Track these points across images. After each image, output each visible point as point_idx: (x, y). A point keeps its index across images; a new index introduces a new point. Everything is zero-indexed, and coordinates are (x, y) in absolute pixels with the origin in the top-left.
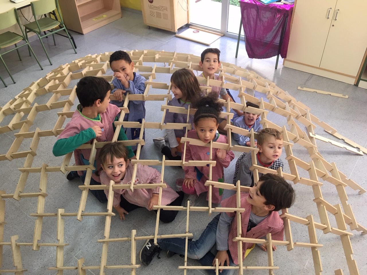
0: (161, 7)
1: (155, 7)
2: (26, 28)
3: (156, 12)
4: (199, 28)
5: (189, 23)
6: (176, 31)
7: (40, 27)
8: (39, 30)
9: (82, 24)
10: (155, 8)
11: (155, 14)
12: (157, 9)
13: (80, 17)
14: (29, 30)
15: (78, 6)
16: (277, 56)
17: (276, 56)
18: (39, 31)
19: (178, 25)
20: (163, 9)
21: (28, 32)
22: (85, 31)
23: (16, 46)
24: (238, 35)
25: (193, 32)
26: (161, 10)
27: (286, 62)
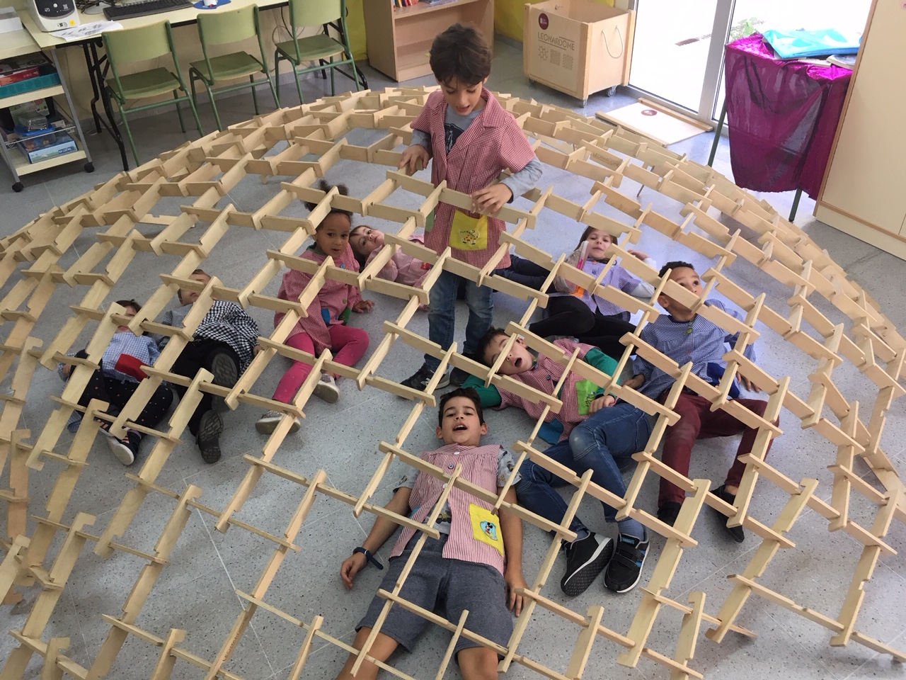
0: (563, 40)
1: (550, 38)
2: (279, 50)
3: (552, 51)
4: (657, 104)
5: (625, 85)
6: (586, 97)
7: (301, 52)
8: (298, 57)
9: (398, 61)
10: (549, 42)
11: (549, 54)
12: (553, 43)
13: (398, 48)
14: (282, 56)
15: (396, 20)
16: (796, 191)
17: (794, 192)
18: (296, 59)
19: (592, 85)
20: (565, 44)
21: (282, 59)
22: (401, 75)
23: (252, 81)
24: (717, 123)
25: (643, 113)
26: (562, 47)
27: (820, 208)
